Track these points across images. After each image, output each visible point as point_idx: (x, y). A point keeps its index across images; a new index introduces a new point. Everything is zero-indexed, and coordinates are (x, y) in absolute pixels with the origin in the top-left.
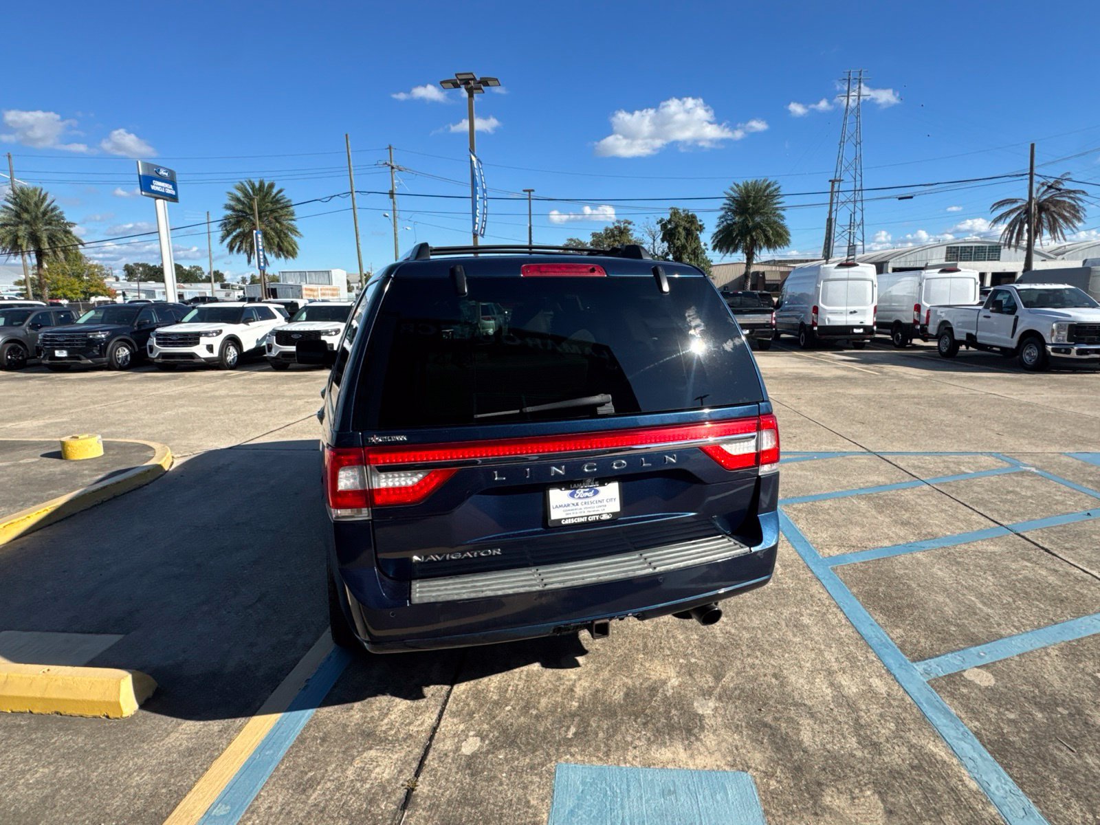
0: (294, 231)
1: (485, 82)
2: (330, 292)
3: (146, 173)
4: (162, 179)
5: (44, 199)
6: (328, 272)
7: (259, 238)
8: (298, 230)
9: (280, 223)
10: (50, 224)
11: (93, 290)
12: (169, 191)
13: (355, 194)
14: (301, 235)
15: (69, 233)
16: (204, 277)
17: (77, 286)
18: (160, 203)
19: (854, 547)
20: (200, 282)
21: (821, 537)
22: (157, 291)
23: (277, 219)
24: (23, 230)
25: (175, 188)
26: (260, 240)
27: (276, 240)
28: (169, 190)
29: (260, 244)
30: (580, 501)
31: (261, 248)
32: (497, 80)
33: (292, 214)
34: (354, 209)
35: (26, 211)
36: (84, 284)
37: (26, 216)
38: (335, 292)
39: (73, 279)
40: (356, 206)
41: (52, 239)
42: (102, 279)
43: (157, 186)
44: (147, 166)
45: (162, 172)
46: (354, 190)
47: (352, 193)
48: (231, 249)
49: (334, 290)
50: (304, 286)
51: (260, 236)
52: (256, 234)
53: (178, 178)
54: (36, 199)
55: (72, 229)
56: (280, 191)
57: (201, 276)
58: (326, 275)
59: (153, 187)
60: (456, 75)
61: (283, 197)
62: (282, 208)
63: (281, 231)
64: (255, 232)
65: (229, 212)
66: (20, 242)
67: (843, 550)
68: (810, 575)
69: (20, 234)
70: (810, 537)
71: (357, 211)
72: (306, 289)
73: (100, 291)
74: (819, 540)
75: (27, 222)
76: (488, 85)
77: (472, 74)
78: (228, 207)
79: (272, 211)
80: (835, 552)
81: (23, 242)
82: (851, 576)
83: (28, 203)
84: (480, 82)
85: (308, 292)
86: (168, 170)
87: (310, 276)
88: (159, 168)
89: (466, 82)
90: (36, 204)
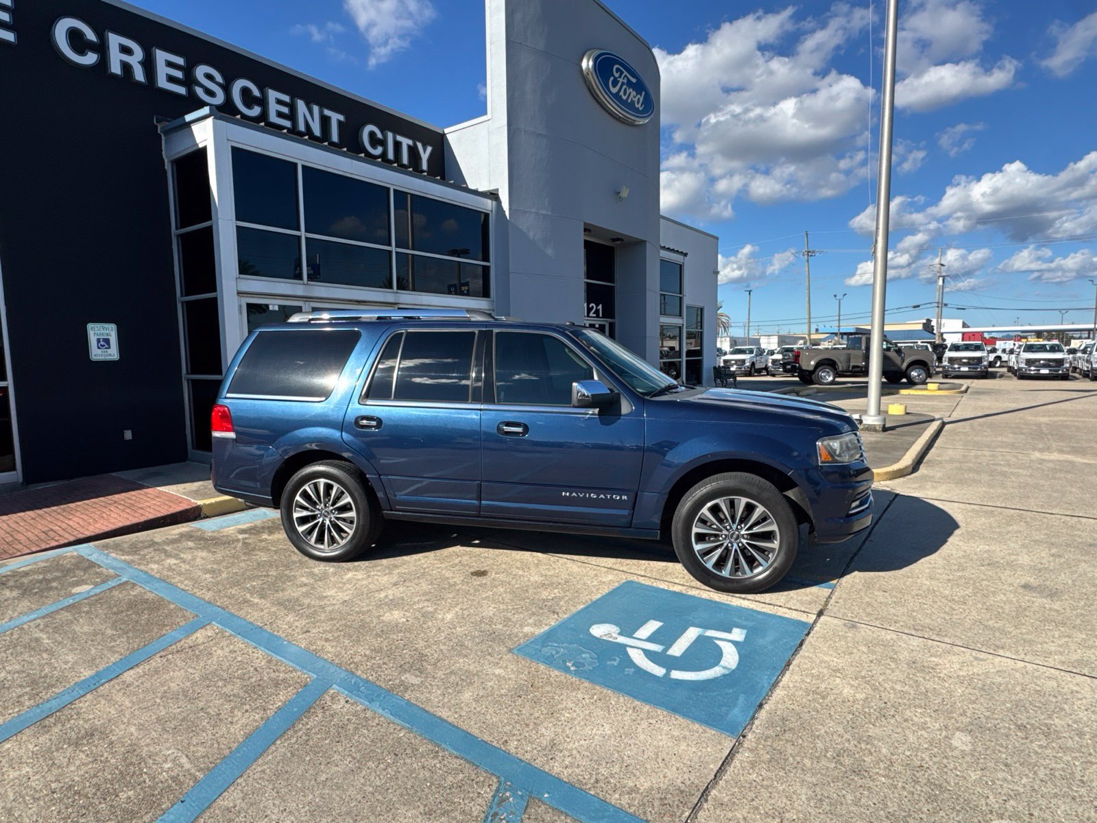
19: (178, 652)
21: (222, 648)
67: (190, 641)
68: (219, 604)
70: (239, 643)
74: (224, 643)
80: (200, 636)
82: (177, 616)
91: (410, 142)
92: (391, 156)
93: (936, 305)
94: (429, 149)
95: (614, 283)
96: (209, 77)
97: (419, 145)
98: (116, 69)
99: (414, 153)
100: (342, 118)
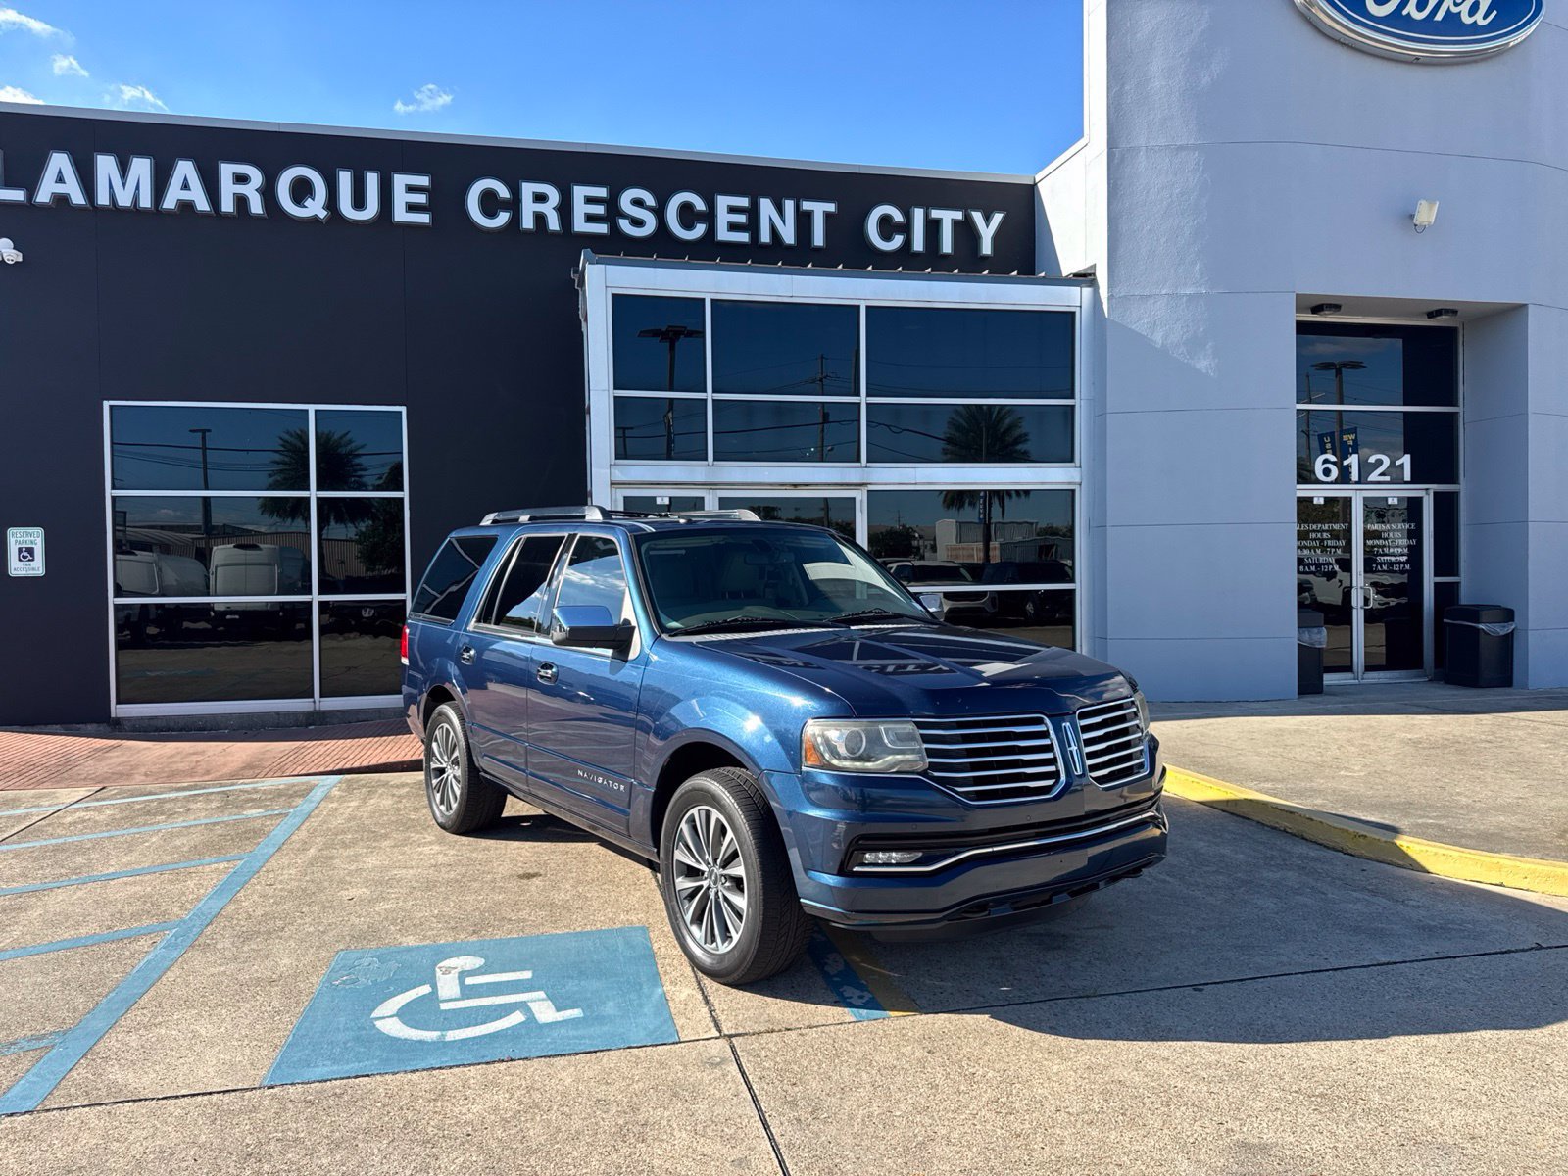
91: (959, 215)
92: (918, 245)
94: (997, 217)
95: (1455, 404)
96: (638, 202)
97: (977, 216)
98: (528, 223)
99: (966, 232)
100: (831, 207)
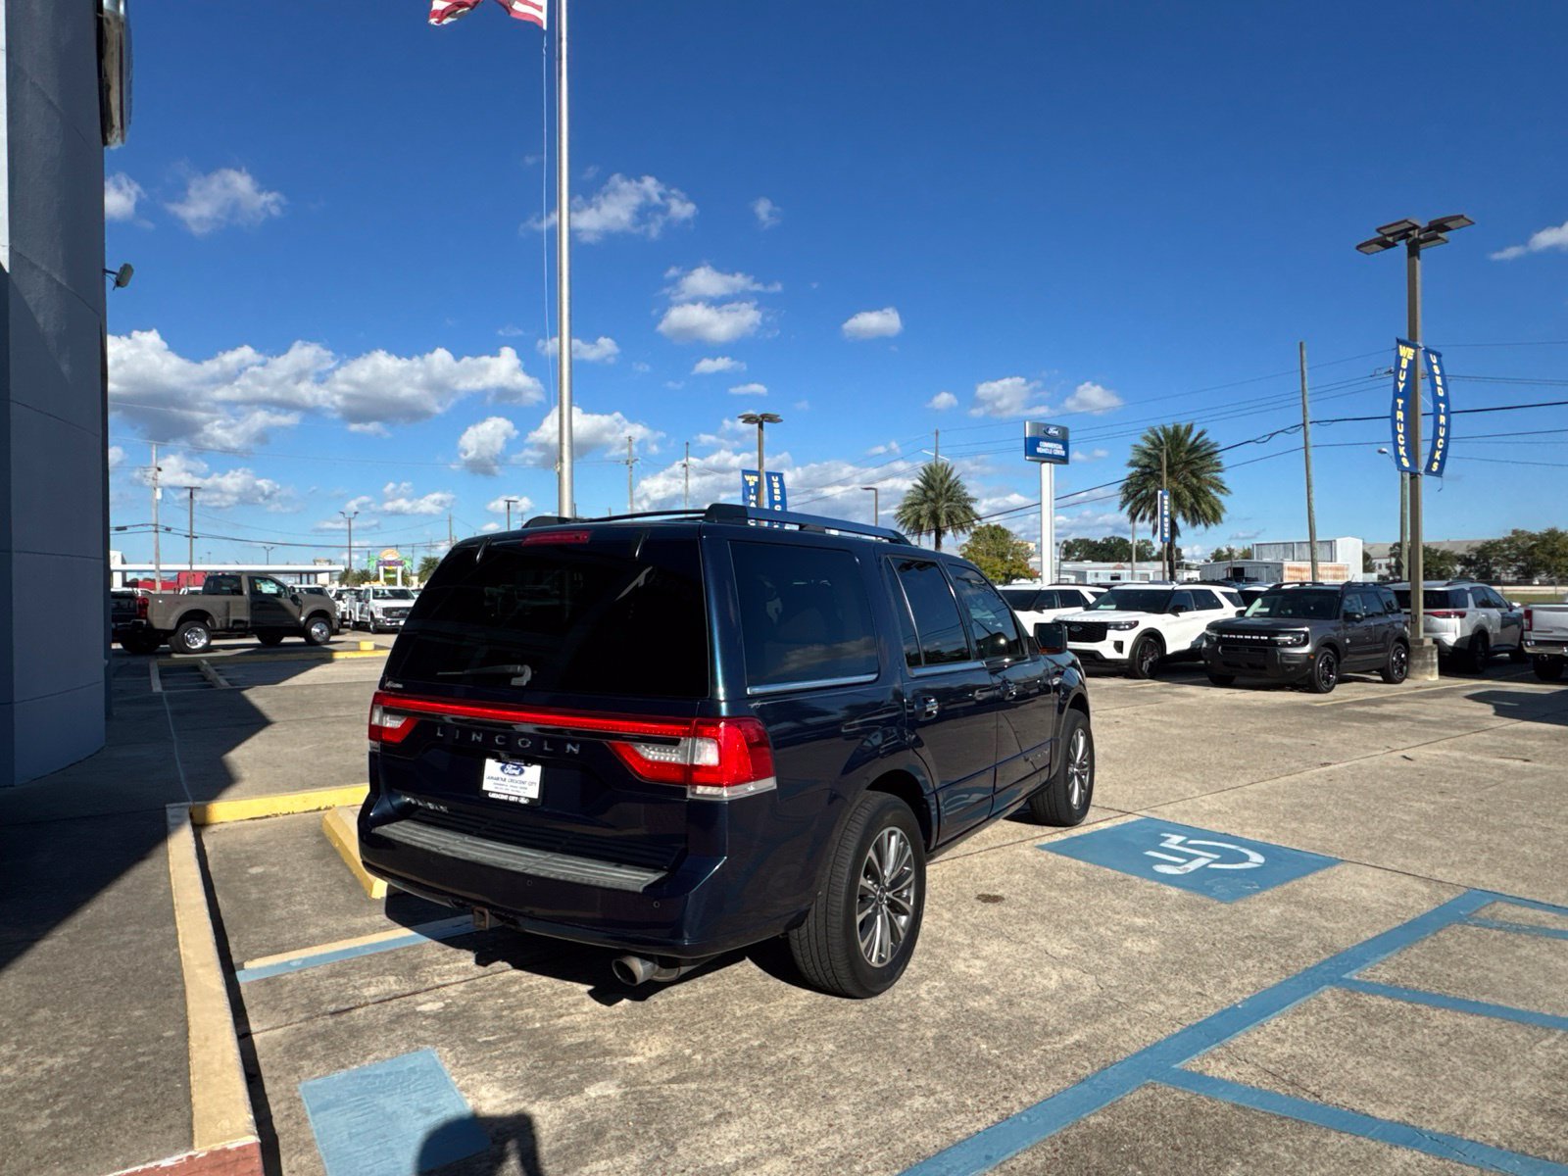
0: (1220, 488)
1: (1439, 227)
2: (1330, 573)
3: (1035, 434)
4: (1052, 439)
5: (949, 474)
6: (1330, 543)
7: (1165, 501)
8: (1225, 486)
9: (1198, 478)
10: (951, 500)
11: (1014, 571)
12: (1057, 452)
13: (1309, 426)
14: (1229, 492)
15: (970, 509)
16: (1154, 554)
17: (998, 567)
18: (1046, 466)
20: (1147, 560)
22: (1089, 572)
23: (1194, 474)
24: (925, 509)
25: (1066, 448)
26: (1166, 502)
27: (1189, 500)
28: (1058, 450)
29: (1166, 507)
30: (508, 777)
31: (1166, 513)
32: (1462, 216)
33: (1218, 464)
34: (1306, 447)
35: (932, 488)
36: (1007, 565)
37: (931, 494)
38: (1340, 573)
39: (997, 560)
40: (1311, 442)
41: (950, 516)
42: (1026, 559)
43: (1045, 447)
44: (1036, 426)
45: (1052, 431)
46: (1309, 420)
47: (1304, 425)
48: (1133, 517)
49: (1337, 569)
50: (1288, 564)
51: (1166, 497)
52: (1162, 496)
53: (1071, 437)
54: (942, 475)
55: (972, 505)
56: (1201, 434)
57: (1150, 553)
58: (1327, 547)
59: (1039, 450)
60: (1378, 230)
61: (1205, 443)
62: (1202, 458)
63: (1199, 488)
64: (1160, 492)
65: (1133, 470)
66: (921, 521)
69: (923, 513)
71: (1311, 451)
72: (1289, 569)
73: (1021, 573)
75: (932, 500)
76: (1448, 229)
77: (1406, 221)
78: (1132, 464)
79: (1188, 463)
81: (924, 521)
83: (935, 481)
84: (1429, 229)
85: (1292, 573)
86: (1058, 428)
87: (1299, 549)
88: (1047, 427)
89: (1405, 234)
90: (942, 482)
93: (154, 528)
